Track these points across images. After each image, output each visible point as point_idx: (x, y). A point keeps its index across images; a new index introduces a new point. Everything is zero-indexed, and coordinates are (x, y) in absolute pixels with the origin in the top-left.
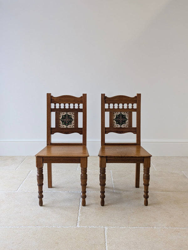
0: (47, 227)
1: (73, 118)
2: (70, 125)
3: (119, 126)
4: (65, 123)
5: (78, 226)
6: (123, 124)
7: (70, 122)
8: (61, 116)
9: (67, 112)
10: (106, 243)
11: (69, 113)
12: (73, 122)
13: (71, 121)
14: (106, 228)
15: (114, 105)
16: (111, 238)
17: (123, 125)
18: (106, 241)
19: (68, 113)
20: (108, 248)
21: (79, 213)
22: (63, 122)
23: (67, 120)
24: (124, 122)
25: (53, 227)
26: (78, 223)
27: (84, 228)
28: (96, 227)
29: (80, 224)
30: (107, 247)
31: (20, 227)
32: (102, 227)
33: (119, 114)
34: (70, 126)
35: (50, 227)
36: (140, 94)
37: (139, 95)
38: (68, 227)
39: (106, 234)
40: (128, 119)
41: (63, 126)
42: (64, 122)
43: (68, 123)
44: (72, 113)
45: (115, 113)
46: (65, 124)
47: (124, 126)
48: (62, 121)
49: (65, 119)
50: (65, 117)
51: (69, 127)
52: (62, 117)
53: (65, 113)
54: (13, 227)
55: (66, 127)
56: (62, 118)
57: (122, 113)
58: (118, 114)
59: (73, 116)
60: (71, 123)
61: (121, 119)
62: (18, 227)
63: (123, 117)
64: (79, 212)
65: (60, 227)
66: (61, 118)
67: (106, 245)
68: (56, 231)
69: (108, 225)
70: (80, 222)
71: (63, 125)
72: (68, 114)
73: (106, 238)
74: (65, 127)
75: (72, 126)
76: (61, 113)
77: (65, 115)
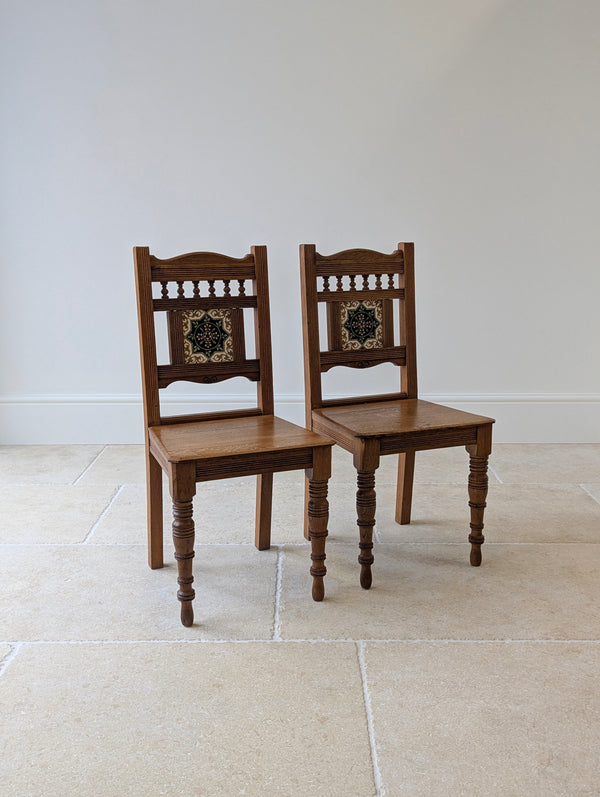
1: (228, 329)
2: (219, 354)
3: (358, 346)
4: (203, 345)
6: (369, 337)
7: (217, 341)
8: (189, 325)
9: (206, 310)
10: (365, 685)
11: (212, 314)
12: (229, 341)
13: (223, 340)
14: (362, 644)
15: (339, 281)
16: (380, 671)
17: (369, 340)
18: (364, 678)
19: (209, 313)
20: (372, 697)
22: (195, 344)
23: (208, 336)
24: (370, 332)
30: (368, 696)
33: (355, 308)
34: (220, 357)
36: (412, 245)
37: (410, 247)
39: (362, 660)
40: (380, 321)
41: (197, 358)
42: (199, 342)
43: (214, 345)
44: (224, 313)
45: (346, 304)
46: (204, 352)
47: (371, 343)
48: (193, 342)
49: (201, 332)
50: (202, 327)
51: (215, 358)
52: (193, 325)
53: (201, 314)
55: (206, 359)
56: (192, 332)
57: (364, 304)
58: (352, 308)
59: (227, 323)
60: (222, 346)
61: (362, 325)
63: (368, 315)
66: (187, 330)
67: (366, 691)
69: (366, 636)
71: (198, 355)
72: (209, 317)
73: (364, 672)
74: (203, 359)
75: (227, 357)
76: (188, 314)
77: (201, 321)
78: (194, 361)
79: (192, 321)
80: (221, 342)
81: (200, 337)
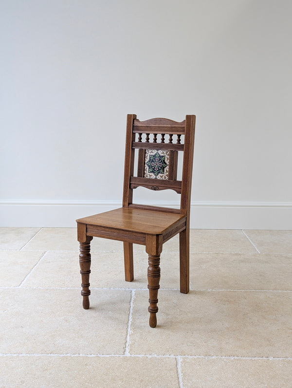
0: (69, 355)
2: (161, 175)
4: (154, 169)
5: (127, 354)
7: (161, 168)
8: (148, 157)
9: (158, 150)
19: (159, 152)
21: (129, 329)
22: (150, 168)
23: (157, 164)
25: (81, 355)
26: (127, 349)
27: (138, 357)
28: (160, 356)
29: (131, 350)
31: (20, 355)
32: (172, 356)
34: (161, 177)
35: (76, 355)
38: (108, 356)
41: (150, 176)
42: (152, 167)
43: (159, 170)
46: (154, 173)
48: (149, 166)
50: (154, 159)
51: (159, 177)
52: (150, 158)
53: (155, 152)
54: (5, 355)
55: (155, 177)
56: (149, 161)
62: (15, 355)
64: (129, 326)
65: (93, 356)
66: (147, 160)
68: (86, 365)
70: (131, 345)
71: (151, 174)
72: (159, 154)
74: (153, 176)
75: (165, 178)
76: (148, 151)
77: (154, 156)
78: (148, 177)
79: (150, 155)
80: (163, 168)
81: (153, 164)
